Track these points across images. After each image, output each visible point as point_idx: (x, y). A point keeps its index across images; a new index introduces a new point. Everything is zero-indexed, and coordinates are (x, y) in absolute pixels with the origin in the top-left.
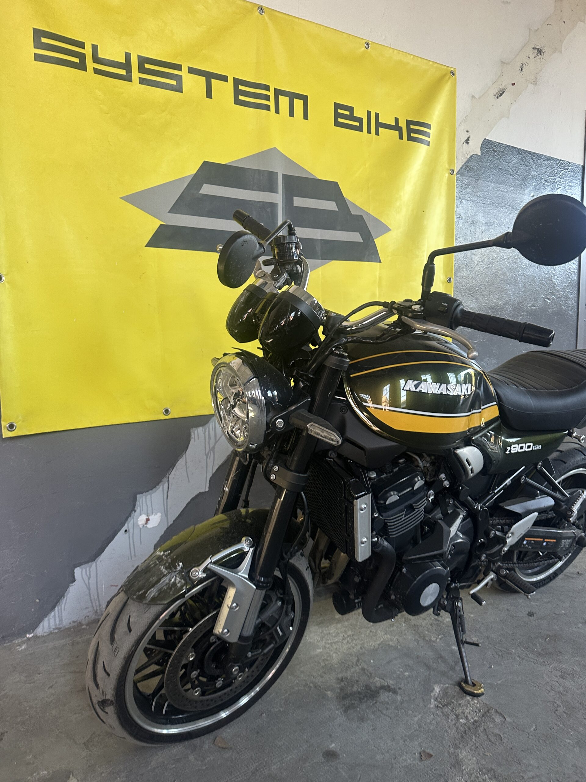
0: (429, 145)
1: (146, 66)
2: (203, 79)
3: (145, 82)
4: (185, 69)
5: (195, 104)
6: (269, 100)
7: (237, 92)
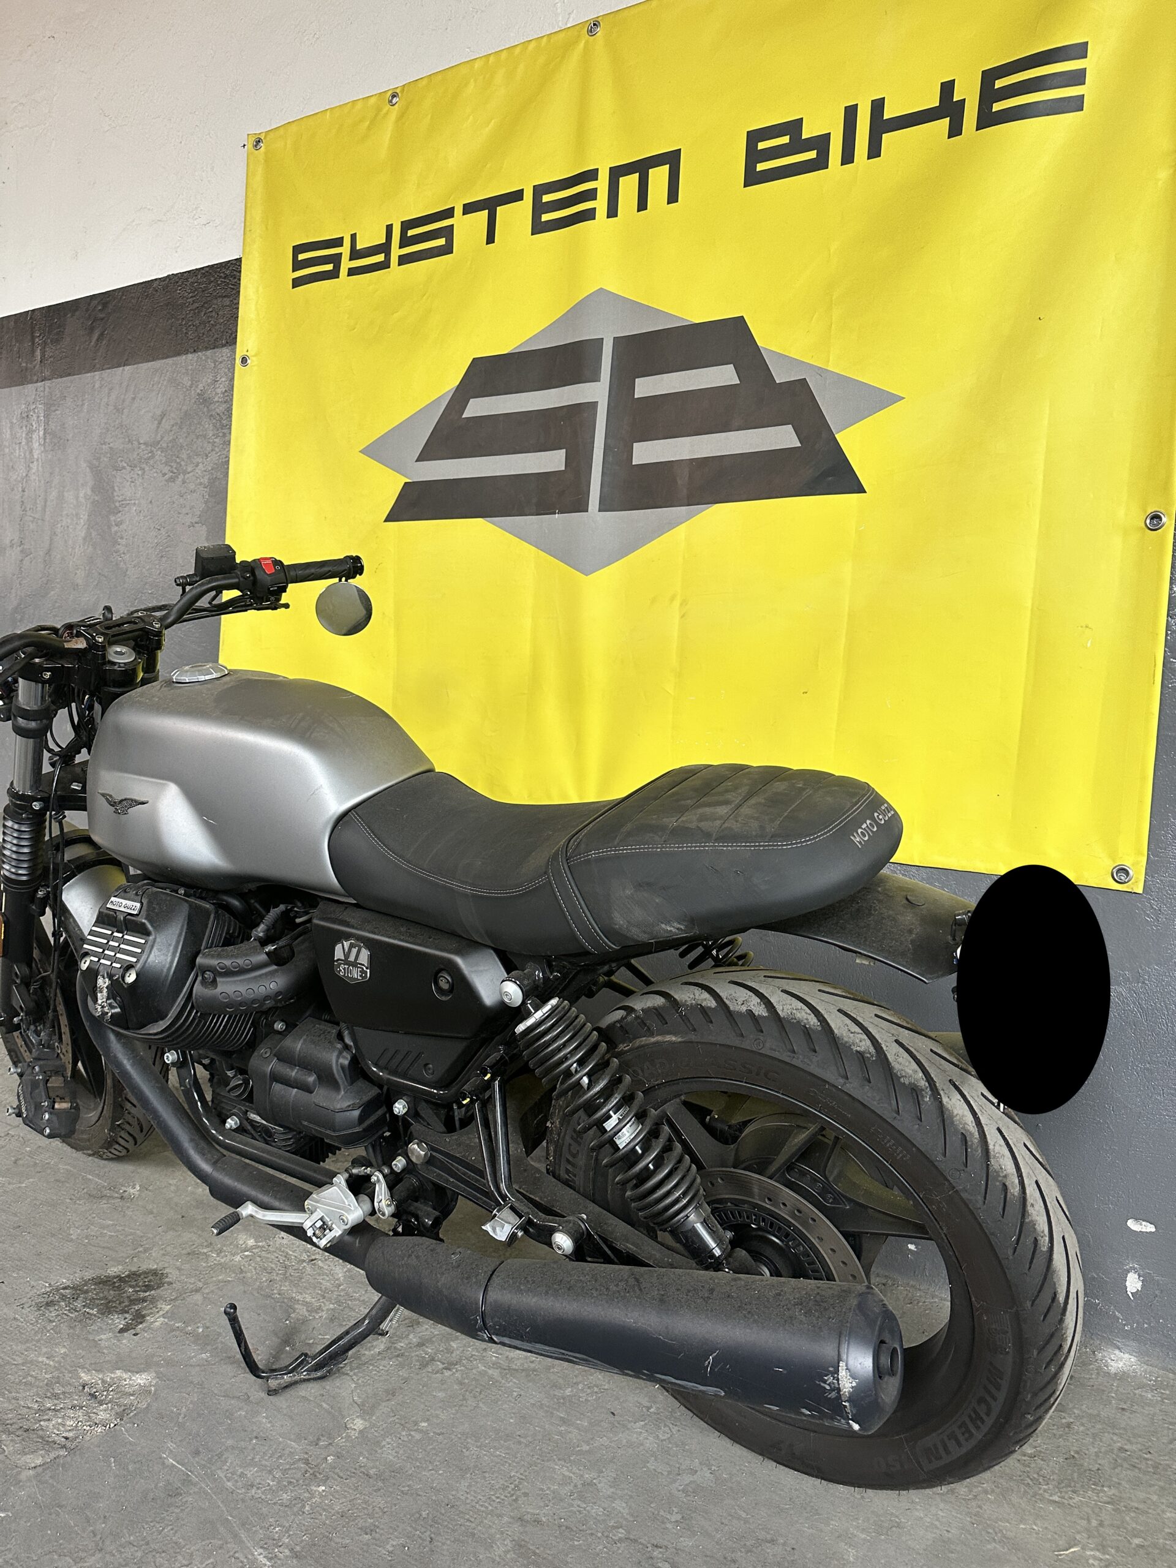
0: (1081, 109)
1: (410, 233)
2: (485, 214)
3: (404, 260)
4: (458, 211)
5: (469, 263)
6: (596, 199)
7: (539, 208)
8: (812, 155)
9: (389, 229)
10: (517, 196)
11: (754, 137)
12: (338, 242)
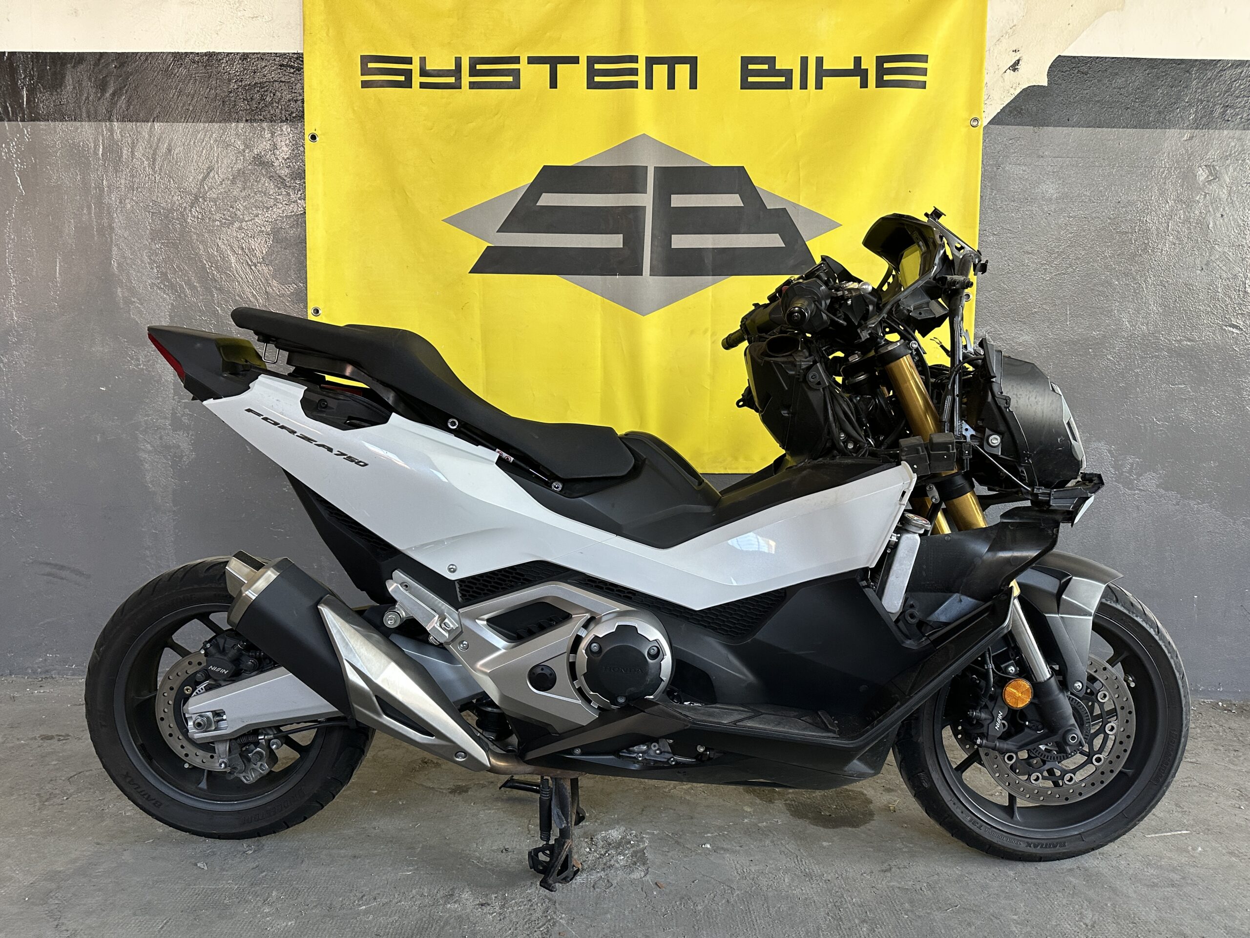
0: (925, 88)
1: (479, 67)
2: (547, 67)
3: (475, 86)
4: (524, 60)
5: (535, 99)
6: (637, 75)
7: (591, 73)
8: (783, 79)
9: (458, 61)
10: (575, 60)
11: (746, 61)
12: (409, 61)
